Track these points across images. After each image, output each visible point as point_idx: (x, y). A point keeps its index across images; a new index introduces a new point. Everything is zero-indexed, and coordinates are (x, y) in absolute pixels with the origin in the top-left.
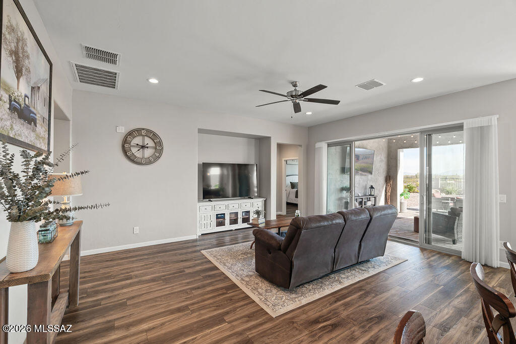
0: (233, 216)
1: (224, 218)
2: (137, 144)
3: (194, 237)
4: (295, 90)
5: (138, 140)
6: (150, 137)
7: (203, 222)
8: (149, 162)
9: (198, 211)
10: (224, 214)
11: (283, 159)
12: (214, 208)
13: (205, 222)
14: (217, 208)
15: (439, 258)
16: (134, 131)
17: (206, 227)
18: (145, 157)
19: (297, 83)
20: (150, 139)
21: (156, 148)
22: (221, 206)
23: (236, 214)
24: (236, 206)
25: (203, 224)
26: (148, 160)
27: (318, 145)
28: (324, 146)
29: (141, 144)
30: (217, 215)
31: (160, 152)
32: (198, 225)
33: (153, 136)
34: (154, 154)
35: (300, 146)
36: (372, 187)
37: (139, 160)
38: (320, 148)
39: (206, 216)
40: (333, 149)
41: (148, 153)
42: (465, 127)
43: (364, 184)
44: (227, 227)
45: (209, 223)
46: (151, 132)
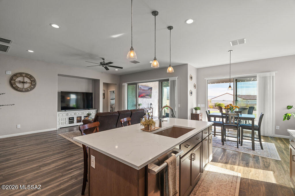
0: (79, 118)
1: (73, 119)
2: (20, 81)
3: (55, 129)
4: (104, 61)
5: (20, 79)
6: (28, 78)
7: (61, 122)
8: (27, 90)
9: (58, 116)
10: (74, 117)
11: (109, 90)
12: (67, 115)
13: (62, 122)
14: (70, 114)
16: (18, 74)
17: (63, 124)
18: (25, 88)
19: (105, 59)
20: (28, 79)
21: (31, 83)
22: (72, 114)
23: (81, 117)
24: (80, 113)
25: (61, 123)
26: (26, 90)
27: (123, 84)
28: (126, 85)
29: (22, 81)
30: (69, 118)
31: (35, 85)
32: (58, 123)
33: (30, 77)
34: (30, 86)
35: (116, 84)
36: (151, 104)
37: (21, 89)
38: (124, 86)
39: (63, 119)
40: (130, 86)
41: (26, 86)
42: (169, 80)
43: (148, 103)
44: (75, 123)
45: (64, 122)
46: (28, 75)
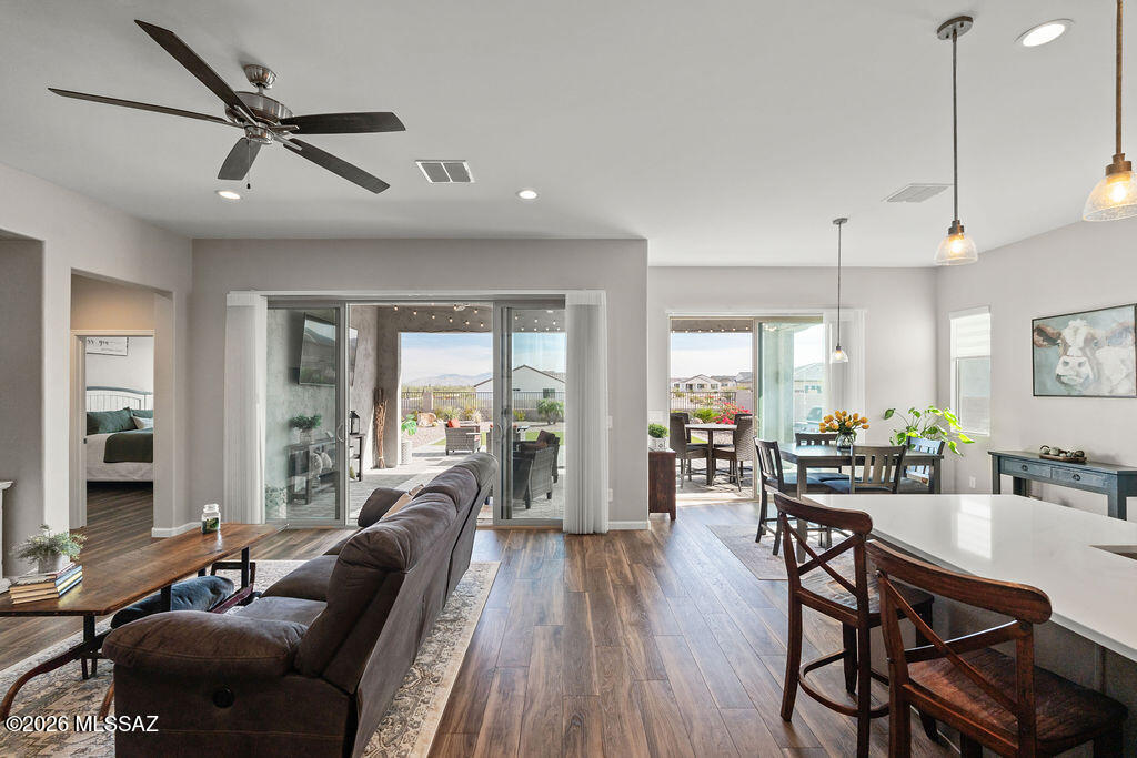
11: (77, 332)
15: (535, 538)
19: (270, 77)
27: (235, 298)
28: (258, 302)
35: (165, 294)
36: (354, 415)
38: (245, 310)
42: (567, 304)
